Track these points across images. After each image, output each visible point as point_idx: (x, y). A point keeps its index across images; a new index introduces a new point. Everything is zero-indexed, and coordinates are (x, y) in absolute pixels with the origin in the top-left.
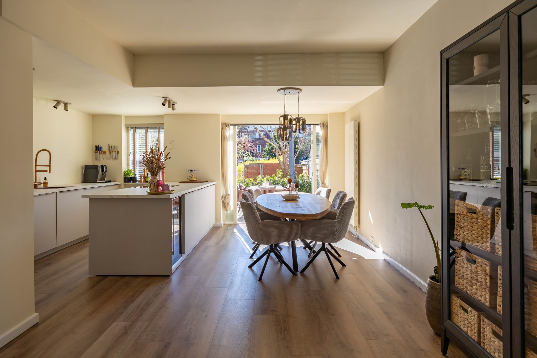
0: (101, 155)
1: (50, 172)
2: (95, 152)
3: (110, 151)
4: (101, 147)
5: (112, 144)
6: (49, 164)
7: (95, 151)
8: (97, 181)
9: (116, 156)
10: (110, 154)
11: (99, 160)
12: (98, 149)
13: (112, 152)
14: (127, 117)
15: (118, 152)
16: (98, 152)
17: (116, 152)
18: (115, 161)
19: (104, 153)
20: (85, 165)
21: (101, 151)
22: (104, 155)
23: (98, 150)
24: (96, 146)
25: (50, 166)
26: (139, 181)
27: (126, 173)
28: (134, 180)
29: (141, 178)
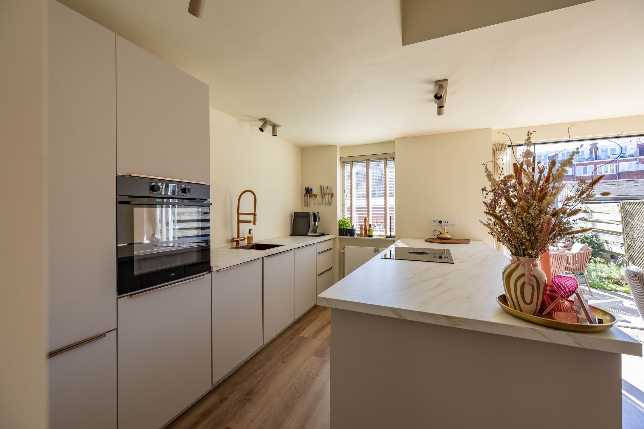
0: (312, 199)
1: (255, 224)
2: (305, 196)
3: (322, 194)
4: (311, 189)
5: (325, 185)
6: (253, 212)
7: (304, 195)
8: (309, 234)
9: (330, 201)
10: (322, 197)
11: (308, 205)
12: (308, 191)
13: (325, 194)
14: (343, 148)
15: (332, 195)
16: (308, 195)
17: (330, 196)
18: (328, 207)
19: (315, 196)
21: (312, 194)
22: (315, 199)
23: (308, 193)
24: (306, 188)
25: (254, 214)
26: (358, 235)
27: (341, 223)
28: (352, 232)
29: (361, 230)
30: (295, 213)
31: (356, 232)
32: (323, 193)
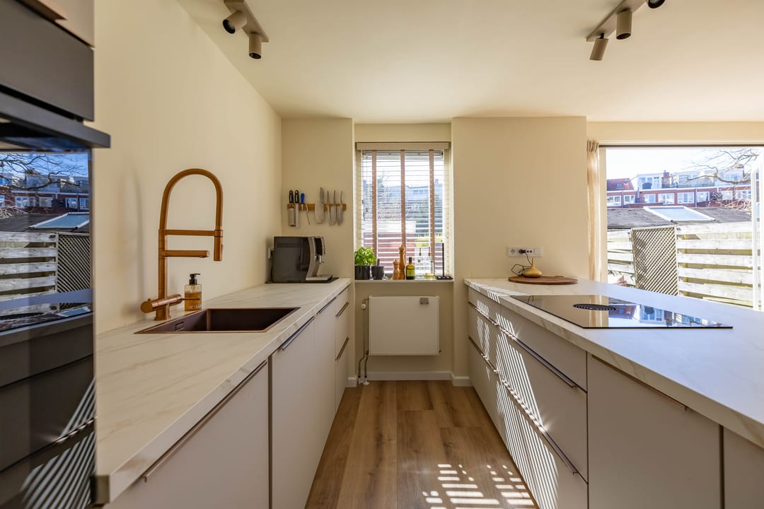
0: (304, 214)
1: (217, 257)
2: (289, 207)
3: (325, 205)
4: (303, 195)
5: (330, 187)
7: (288, 205)
8: (307, 279)
9: (339, 216)
10: (325, 210)
11: (297, 224)
12: (296, 199)
13: (331, 205)
14: (360, 126)
15: (344, 207)
16: (297, 205)
17: (340, 208)
18: (336, 228)
19: (311, 208)
20: (275, 238)
21: (304, 204)
22: (311, 214)
23: (296, 202)
24: (291, 193)
25: (217, 234)
26: (389, 276)
27: (359, 257)
28: (378, 273)
29: (396, 268)
30: (276, 238)
31: (386, 272)
32: (326, 202)
